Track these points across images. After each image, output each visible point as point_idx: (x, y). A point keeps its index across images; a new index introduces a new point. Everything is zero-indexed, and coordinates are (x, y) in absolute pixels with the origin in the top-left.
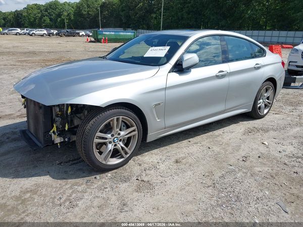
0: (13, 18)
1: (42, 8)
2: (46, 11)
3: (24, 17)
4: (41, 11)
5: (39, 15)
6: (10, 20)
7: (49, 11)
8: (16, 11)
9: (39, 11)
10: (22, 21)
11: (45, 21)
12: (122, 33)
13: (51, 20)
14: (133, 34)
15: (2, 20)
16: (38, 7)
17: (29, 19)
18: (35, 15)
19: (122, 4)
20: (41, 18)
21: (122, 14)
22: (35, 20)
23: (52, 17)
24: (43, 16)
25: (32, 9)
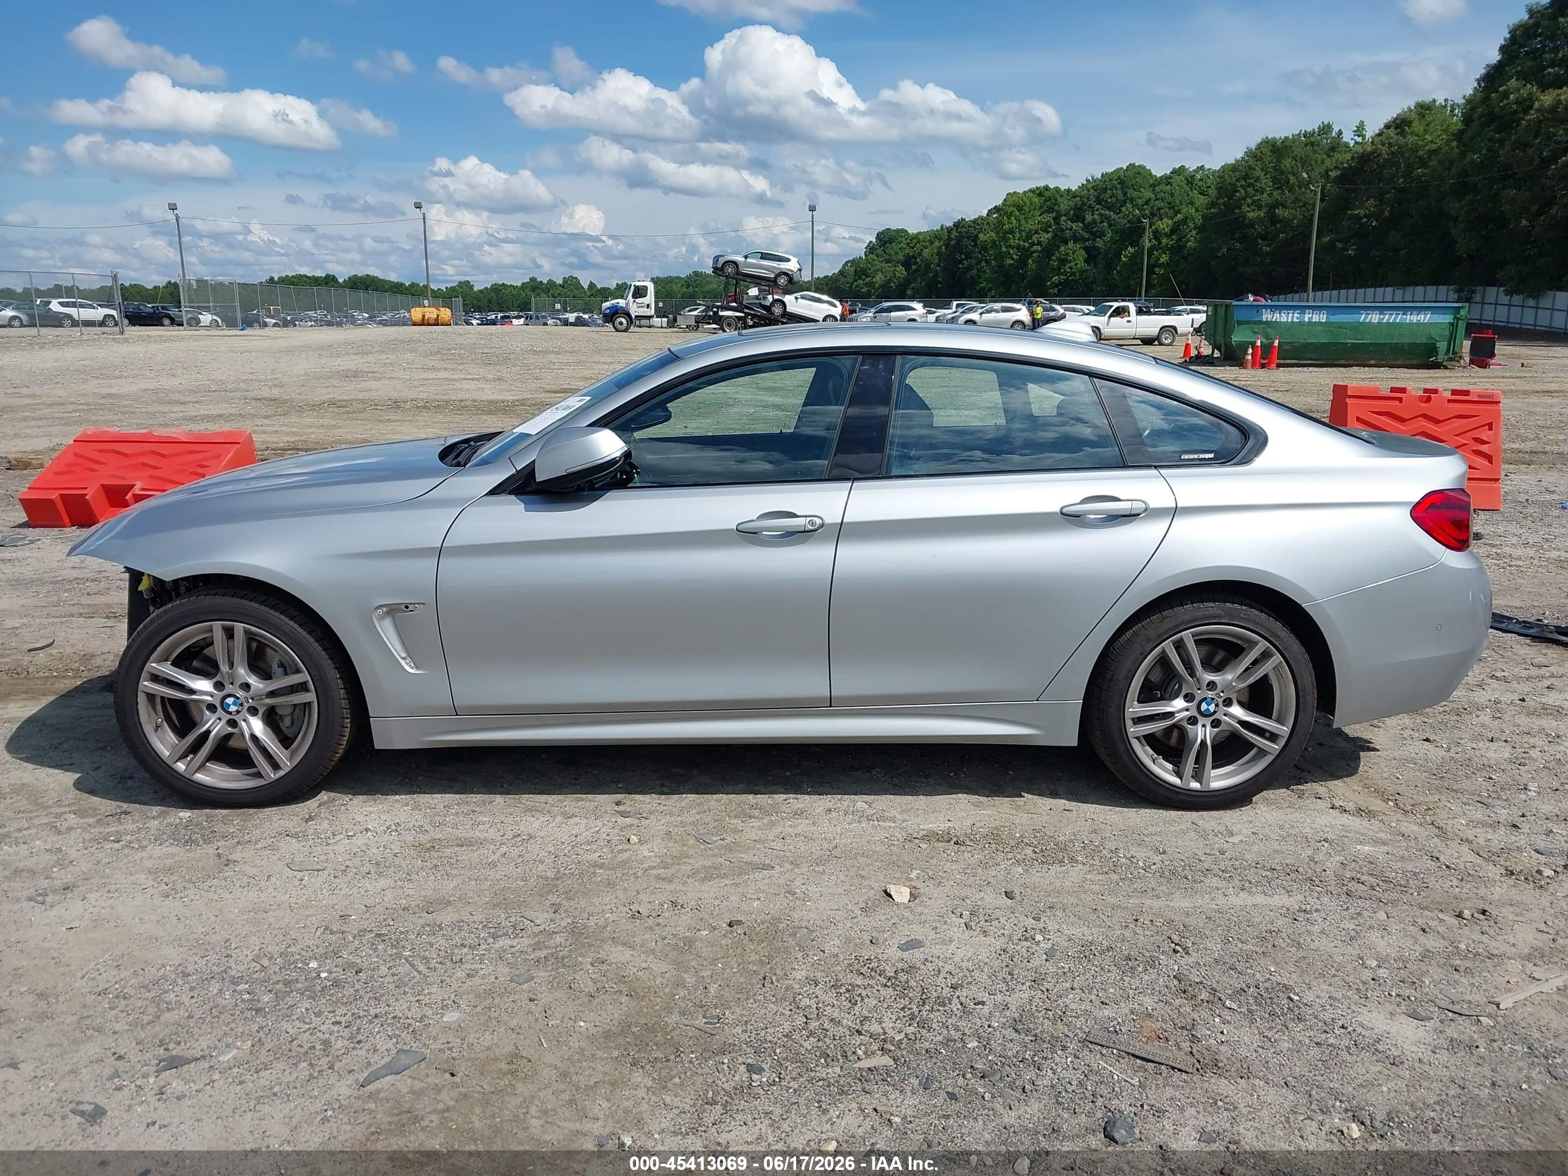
0: (939, 254)
1: (1064, 205)
2: (1078, 214)
3: (984, 248)
4: (1057, 220)
5: (1045, 237)
6: (928, 266)
7: (1089, 218)
8: (958, 225)
9: (1049, 218)
10: (970, 268)
11: (1063, 261)
12: (1375, 318)
13: (1092, 255)
14: (1448, 318)
15: (900, 268)
16: (1046, 198)
17: (1000, 257)
18: (1029, 236)
19: (1463, 155)
20: (1048, 251)
21: (1455, 207)
22: (1023, 262)
23: (1099, 243)
24: (1060, 239)
25: (1020, 209)
